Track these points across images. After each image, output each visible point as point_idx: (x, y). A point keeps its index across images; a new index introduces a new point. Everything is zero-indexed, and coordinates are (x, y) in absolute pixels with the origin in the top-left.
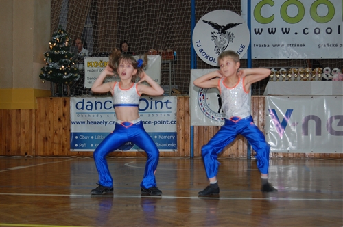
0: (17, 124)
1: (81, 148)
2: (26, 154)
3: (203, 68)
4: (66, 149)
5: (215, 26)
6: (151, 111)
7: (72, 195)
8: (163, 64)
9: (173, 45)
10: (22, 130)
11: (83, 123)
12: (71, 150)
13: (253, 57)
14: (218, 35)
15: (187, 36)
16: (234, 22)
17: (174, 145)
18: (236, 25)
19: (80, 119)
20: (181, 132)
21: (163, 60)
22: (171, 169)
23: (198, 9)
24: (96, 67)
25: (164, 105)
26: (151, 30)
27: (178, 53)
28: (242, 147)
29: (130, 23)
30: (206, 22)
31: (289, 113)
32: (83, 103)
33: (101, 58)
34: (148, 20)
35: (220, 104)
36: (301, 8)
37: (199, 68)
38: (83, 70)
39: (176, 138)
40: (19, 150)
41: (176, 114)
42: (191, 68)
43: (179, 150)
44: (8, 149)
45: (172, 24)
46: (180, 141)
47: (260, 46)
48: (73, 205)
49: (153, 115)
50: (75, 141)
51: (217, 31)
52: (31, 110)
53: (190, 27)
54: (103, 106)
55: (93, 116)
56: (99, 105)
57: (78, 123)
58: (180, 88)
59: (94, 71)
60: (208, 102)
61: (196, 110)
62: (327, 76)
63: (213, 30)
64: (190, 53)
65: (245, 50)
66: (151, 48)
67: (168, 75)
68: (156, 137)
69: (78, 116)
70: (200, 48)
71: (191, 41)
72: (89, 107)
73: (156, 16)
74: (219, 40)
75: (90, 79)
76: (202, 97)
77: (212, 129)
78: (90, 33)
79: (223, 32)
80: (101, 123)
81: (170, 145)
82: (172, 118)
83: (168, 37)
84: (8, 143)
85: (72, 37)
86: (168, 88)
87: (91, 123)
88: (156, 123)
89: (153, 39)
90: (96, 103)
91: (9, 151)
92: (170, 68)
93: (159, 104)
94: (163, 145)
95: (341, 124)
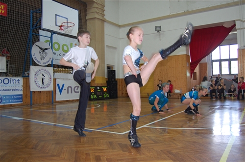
5: (40, 48)
6: (10, 84)
14: (41, 52)
17: (21, 100)
18: (48, 49)
25: (17, 81)
30: (37, 46)
31: (63, 85)
46: (24, 98)
49: (12, 86)
60: (38, 80)
63: (40, 50)
65: (51, 60)
68: (13, 97)
70: (34, 57)
74: (42, 54)
76: (36, 78)
81: (19, 100)
88: (13, 90)
93: (14, 81)
94: (16, 101)
95: (77, 89)
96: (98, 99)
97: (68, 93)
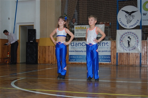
0: (48, 51)
1: (73, 61)
2: (52, 63)
3: (122, 29)
4: (67, 62)
5: (127, 12)
6: (100, 47)
7: (69, 80)
8: (105, 28)
9: (109, 20)
10: (50, 54)
11: (74, 51)
12: (69, 62)
13: (142, 25)
14: (128, 16)
15: (115, 17)
16: (135, 11)
17: (110, 60)
18: (135, 12)
19: (72, 50)
20: (112, 55)
21: (105, 26)
22: (109, 70)
23: (119, 6)
24: (79, 29)
25: (106, 44)
26: (100, 14)
27: (111, 23)
28: (137, 61)
29: (92, 12)
30: (123, 11)
32: (74, 43)
33: (81, 26)
34: (99, 10)
35: (129, 44)
37: (120, 29)
38: (74, 30)
39: (110, 57)
40: (49, 62)
41: (110, 48)
42: (117, 30)
43: (112, 62)
44: (45, 61)
45: (109, 12)
46: (112, 59)
47: (145, 20)
48: (69, 83)
49: (101, 48)
50: (71, 59)
51: (127, 14)
52: (54, 46)
53: (116, 13)
54: (81, 44)
55: (78, 49)
56: (80, 44)
57: (72, 51)
58: (112, 38)
59: (78, 31)
60: (124, 43)
61: (119, 46)
63: (126, 14)
64: (117, 23)
65: (139, 22)
66: (101, 21)
67: (107, 32)
68: (102, 57)
69: (72, 49)
70: (120, 21)
71: (117, 18)
72: (76, 45)
73: (103, 9)
74: (128, 18)
75: (76, 34)
76: (121, 41)
77: (125, 54)
78: (76, 16)
79: (130, 15)
80: (81, 51)
81: (108, 60)
82: (109, 49)
83: (107, 17)
84: (45, 59)
85: (69, 17)
86: (108, 38)
87: (77, 51)
88: (102, 51)
89: (101, 18)
90: (79, 44)
91: (45, 62)
92: (108, 29)
93: (104, 44)
94: (105, 60)
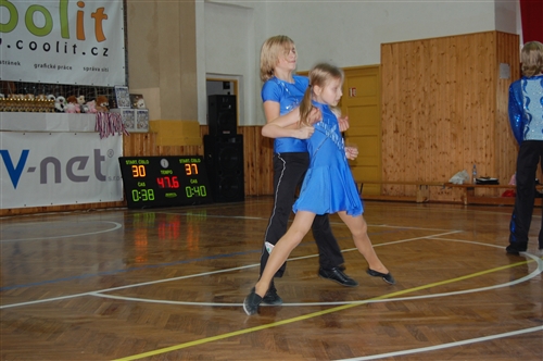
31: (25, 154)
36: (13, 10)
62: (62, 106)
95: (82, 167)
96: (160, 203)
97: (44, 180)
